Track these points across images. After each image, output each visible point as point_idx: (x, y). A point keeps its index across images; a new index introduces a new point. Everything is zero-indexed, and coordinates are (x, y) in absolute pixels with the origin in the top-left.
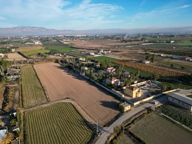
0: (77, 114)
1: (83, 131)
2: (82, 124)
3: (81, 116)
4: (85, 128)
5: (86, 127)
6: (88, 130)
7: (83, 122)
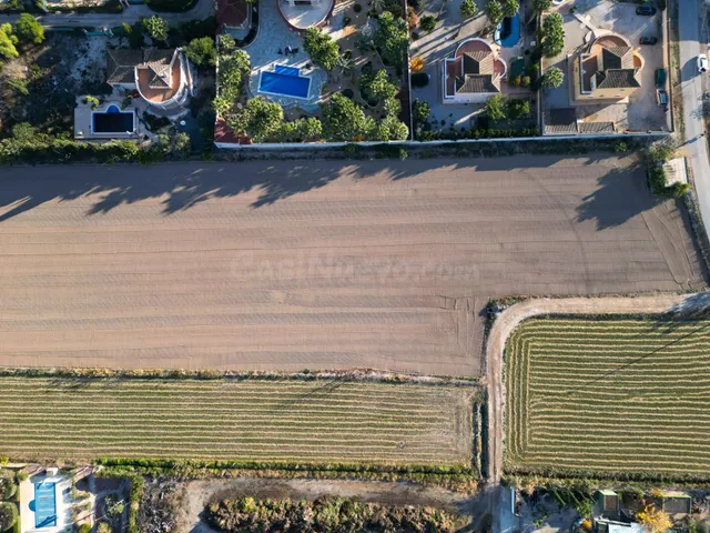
0: (613, 325)
1: (697, 341)
2: (668, 331)
3: (628, 317)
4: (687, 331)
5: (686, 327)
6: (697, 328)
7: (660, 325)
